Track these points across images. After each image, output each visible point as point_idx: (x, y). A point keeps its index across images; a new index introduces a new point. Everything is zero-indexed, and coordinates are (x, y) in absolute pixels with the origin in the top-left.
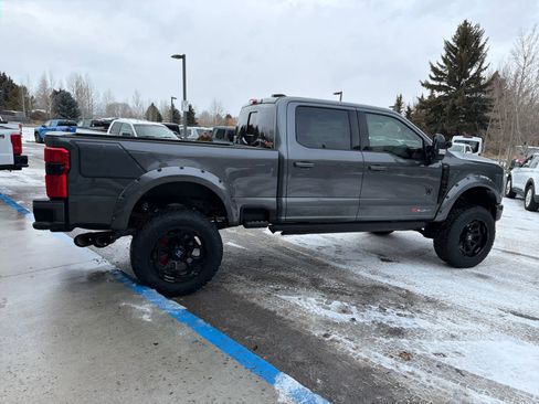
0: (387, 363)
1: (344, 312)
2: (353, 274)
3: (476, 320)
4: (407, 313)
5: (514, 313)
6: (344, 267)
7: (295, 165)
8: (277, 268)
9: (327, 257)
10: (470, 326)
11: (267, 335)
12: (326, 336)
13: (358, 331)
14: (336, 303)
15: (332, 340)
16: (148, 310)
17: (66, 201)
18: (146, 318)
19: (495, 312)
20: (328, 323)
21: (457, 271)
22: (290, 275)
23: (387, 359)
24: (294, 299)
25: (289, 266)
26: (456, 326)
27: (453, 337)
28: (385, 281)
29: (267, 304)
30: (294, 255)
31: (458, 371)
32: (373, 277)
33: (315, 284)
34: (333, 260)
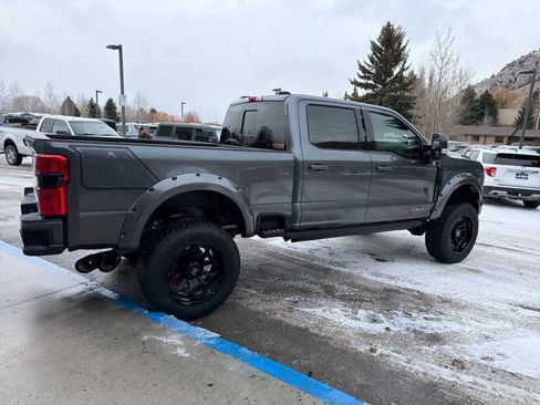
0: (447, 374)
1: (375, 321)
2: (359, 278)
3: (495, 316)
4: (431, 316)
5: (522, 307)
6: (346, 270)
7: (310, 168)
8: (282, 277)
9: (323, 260)
10: (494, 324)
11: (312, 357)
12: (372, 350)
13: (400, 342)
14: (361, 313)
15: (381, 355)
16: (179, 342)
17: (65, 219)
18: (181, 352)
19: (506, 307)
20: (366, 335)
21: (449, 267)
22: (301, 284)
23: (444, 370)
24: (318, 311)
25: (294, 274)
26: (484, 326)
27: (487, 337)
28: (392, 283)
29: (294, 319)
30: (290, 260)
31: (513, 375)
32: (380, 280)
33: (330, 292)
34: (332, 263)
